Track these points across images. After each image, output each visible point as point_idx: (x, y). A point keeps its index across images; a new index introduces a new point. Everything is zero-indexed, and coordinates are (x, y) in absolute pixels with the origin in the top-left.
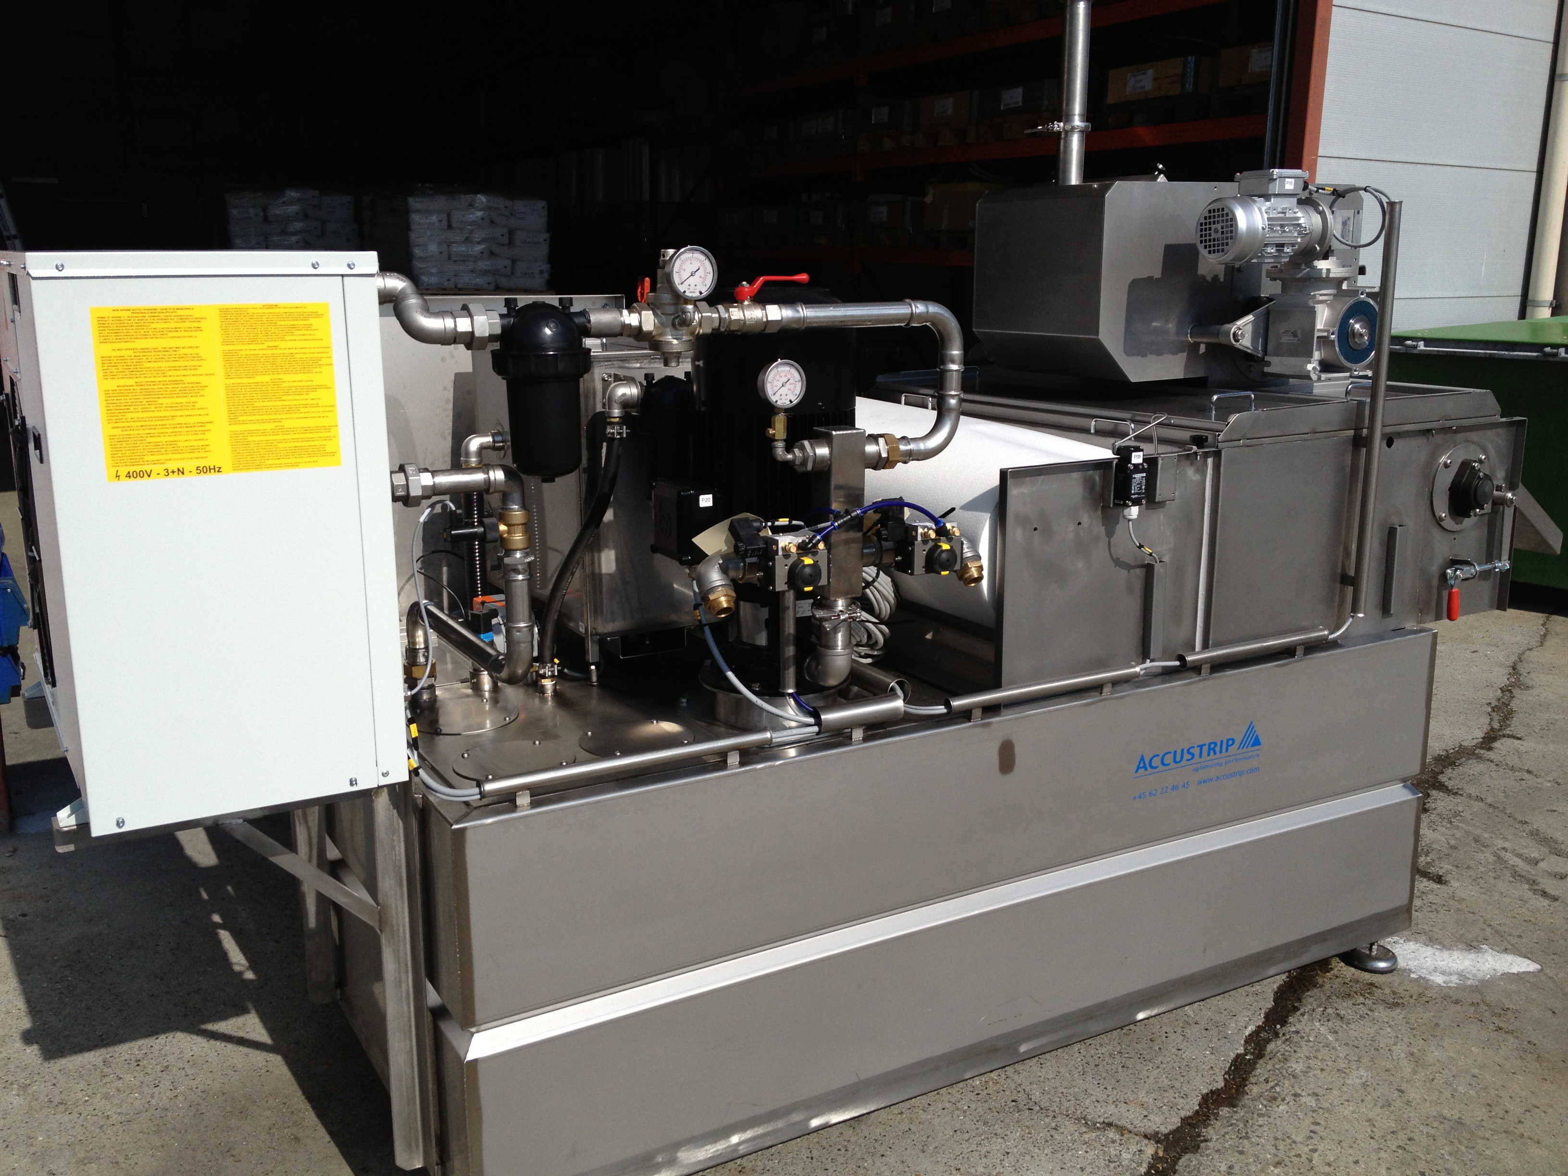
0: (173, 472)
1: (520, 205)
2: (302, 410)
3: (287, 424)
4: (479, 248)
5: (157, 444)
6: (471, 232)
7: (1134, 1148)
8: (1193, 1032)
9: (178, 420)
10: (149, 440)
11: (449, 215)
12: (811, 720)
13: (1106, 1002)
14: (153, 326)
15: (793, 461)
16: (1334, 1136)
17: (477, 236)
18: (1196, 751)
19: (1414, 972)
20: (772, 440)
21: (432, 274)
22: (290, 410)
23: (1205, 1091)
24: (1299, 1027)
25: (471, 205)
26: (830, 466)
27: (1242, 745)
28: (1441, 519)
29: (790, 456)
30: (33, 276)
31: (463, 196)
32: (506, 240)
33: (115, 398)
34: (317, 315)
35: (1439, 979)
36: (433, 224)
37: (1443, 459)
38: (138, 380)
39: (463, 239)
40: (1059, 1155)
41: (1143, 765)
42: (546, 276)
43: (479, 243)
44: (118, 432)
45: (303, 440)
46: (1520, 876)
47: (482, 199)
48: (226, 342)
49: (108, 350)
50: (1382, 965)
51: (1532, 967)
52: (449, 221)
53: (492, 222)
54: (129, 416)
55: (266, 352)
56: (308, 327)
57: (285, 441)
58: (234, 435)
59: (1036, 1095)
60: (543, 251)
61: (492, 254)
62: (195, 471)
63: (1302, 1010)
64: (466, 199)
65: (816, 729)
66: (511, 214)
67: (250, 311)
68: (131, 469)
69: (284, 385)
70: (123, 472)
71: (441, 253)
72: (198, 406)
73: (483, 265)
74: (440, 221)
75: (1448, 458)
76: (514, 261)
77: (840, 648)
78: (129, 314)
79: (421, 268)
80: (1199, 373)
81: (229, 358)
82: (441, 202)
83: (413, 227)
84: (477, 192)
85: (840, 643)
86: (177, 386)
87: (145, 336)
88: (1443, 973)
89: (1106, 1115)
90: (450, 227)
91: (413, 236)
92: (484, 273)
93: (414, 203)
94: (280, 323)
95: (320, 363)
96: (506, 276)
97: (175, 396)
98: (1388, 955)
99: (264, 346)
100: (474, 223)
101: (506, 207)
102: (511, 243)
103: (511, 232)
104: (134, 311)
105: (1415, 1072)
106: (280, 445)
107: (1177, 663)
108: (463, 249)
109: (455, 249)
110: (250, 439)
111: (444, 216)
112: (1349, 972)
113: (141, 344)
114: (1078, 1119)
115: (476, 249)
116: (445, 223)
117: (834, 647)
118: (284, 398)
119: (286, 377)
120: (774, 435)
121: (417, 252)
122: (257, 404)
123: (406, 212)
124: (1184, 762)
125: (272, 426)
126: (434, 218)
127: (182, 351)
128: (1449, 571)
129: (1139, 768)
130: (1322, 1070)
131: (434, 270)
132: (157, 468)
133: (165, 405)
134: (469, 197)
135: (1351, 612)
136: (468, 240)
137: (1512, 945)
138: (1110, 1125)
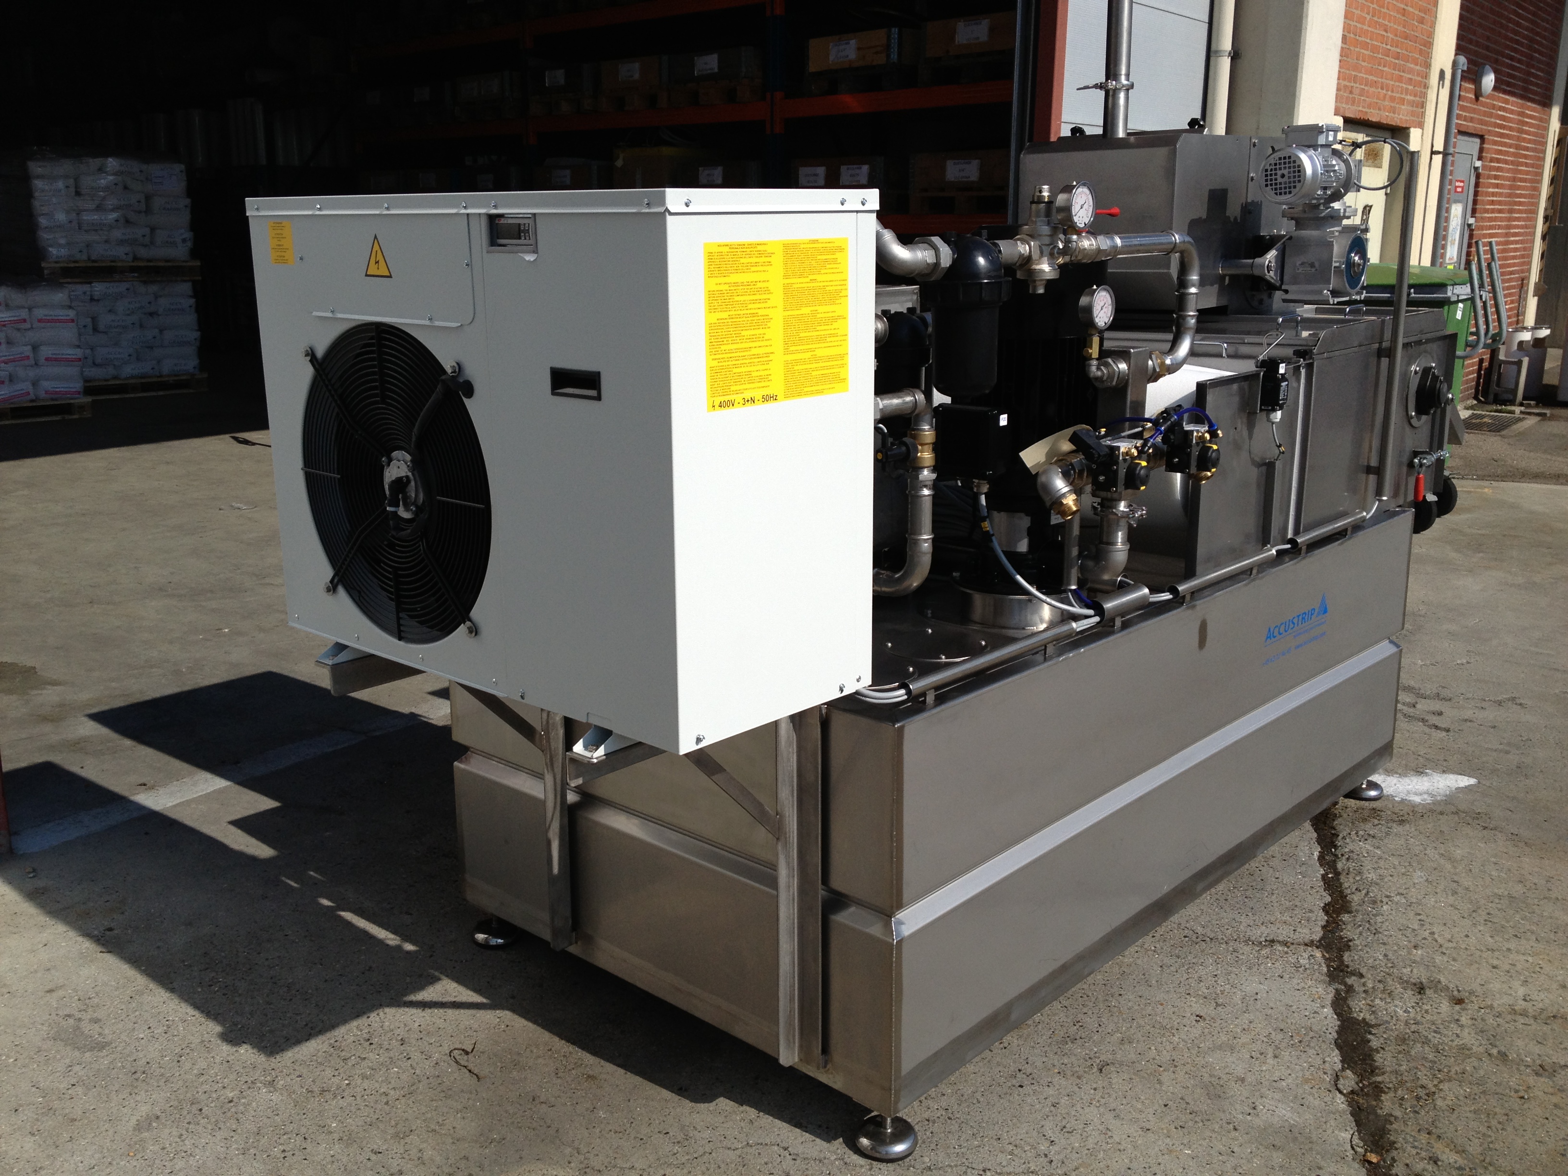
0: (748, 401)
1: (155, 169)
2: (828, 340)
3: (820, 353)
4: (114, 215)
5: (740, 374)
6: (104, 198)
7: (1306, 955)
8: (1275, 862)
9: (754, 351)
10: (735, 370)
11: (76, 180)
12: (1091, 612)
13: (1241, 843)
14: (742, 260)
15: (1102, 377)
16: (1439, 921)
17: (111, 202)
18: (1295, 621)
19: (1396, 796)
20: (1090, 358)
21: (60, 246)
22: (821, 339)
23: (1322, 905)
24: (1350, 847)
25: (101, 170)
26: (1127, 381)
27: (1319, 614)
28: (1412, 417)
29: (1099, 373)
30: (672, 211)
31: (91, 160)
32: (143, 206)
33: (715, 331)
34: (840, 249)
35: (1417, 799)
36: (60, 191)
37: (1413, 368)
38: (731, 313)
39: (94, 206)
40: (1255, 969)
41: (1270, 636)
42: (189, 244)
43: (113, 210)
44: (715, 363)
45: (827, 368)
46: (1409, 716)
47: (112, 163)
48: (786, 277)
49: (713, 284)
50: (1373, 793)
51: (1472, 781)
52: (77, 187)
53: (126, 188)
54: (723, 347)
55: (809, 285)
56: (835, 261)
57: (816, 369)
58: (787, 363)
59: (1200, 930)
60: (185, 218)
61: (127, 221)
62: (761, 400)
63: (1341, 836)
64: (94, 163)
65: (1097, 619)
66: (147, 179)
67: (802, 246)
68: (722, 399)
69: (819, 316)
70: (717, 404)
71: (70, 222)
72: (766, 337)
73: (117, 234)
74: (67, 187)
75: (1417, 366)
76: (153, 229)
77: (1119, 544)
78: (727, 249)
79: (47, 239)
80: (1224, 302)
81: (787, 288)
82: (66, 166)
83: (37, 194)
84: (106, 155)
85: (1120, 540)
86: (753, 318)
87: (737, 271)
88: (1416, 794)
89: (1264, 935)
90: (78, 193)
91: (36, 204)
92: (121, 242)
93: (35, 168)
94: (819, 257)
95: (841, 294)
96: (145, 246)
97: (752, 328)
98: (1373, 785)
99: (808, 280)
100: (106, 188)
101: (141, 171)
102: (148, 211)
103: (148, 198)
104: (730, 246)
105: (1455, 868)
106: (814, 373)
107: (1289, 546)
108: (96, 217)
109: (86, 217)
110: (796, 368)
111: (71, 182)
112: (1352, 802)
113: (735, 278)
114: (1246, 941)
115: (111, 217)
116: (73, 190)
117: (1114, 543)
118: (818, 328)
119: (821, 309)
120: (1091, 353)
121: (43, 221)
122: (802, 335)
123: (25, 179)
124: (1290, 631)
125: (808, 355)
126: (60, 184)
127: (759, 285)
128: (1416, 460)
129: (1267, 638)
130: (1391, 876)
131: (63, 241)
132: (738, 398)
133: (746, 337)
134: (98, 161)
135: (1376, 496)
136: (99, 208)
137: (1446, 767)
138: (1273, 941)
